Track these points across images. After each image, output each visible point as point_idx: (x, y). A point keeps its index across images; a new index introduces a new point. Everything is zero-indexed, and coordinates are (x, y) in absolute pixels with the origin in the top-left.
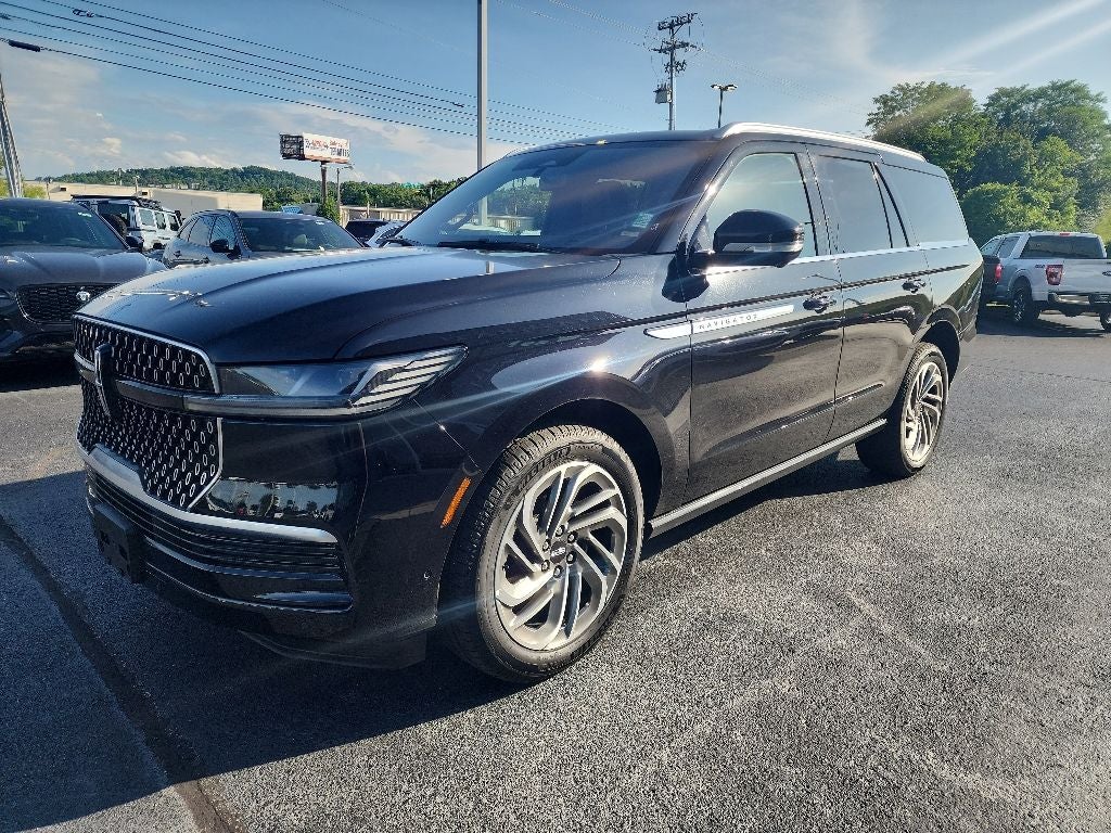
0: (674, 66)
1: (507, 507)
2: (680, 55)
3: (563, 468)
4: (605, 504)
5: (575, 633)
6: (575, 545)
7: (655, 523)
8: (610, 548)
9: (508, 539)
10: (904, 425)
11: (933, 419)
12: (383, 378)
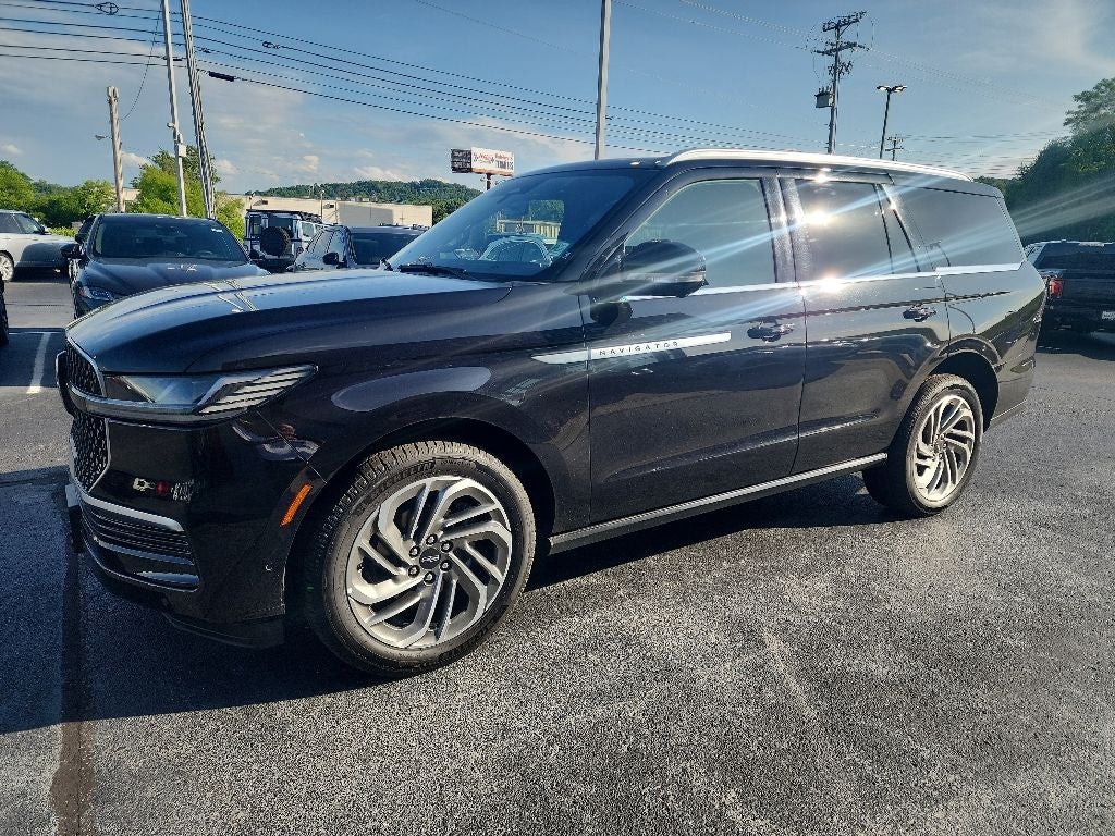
0: (837, 70)
1: (357, 513)
2: (845, 56)
3: (429, 483)
4: (485, 518)
5: (445, 636)
6: (451, 554)
7: (553, 541)
8: (493, 561)
9: (363, 541)
10: (913, 462)
11: (960, 456)
12: (230, 390)
